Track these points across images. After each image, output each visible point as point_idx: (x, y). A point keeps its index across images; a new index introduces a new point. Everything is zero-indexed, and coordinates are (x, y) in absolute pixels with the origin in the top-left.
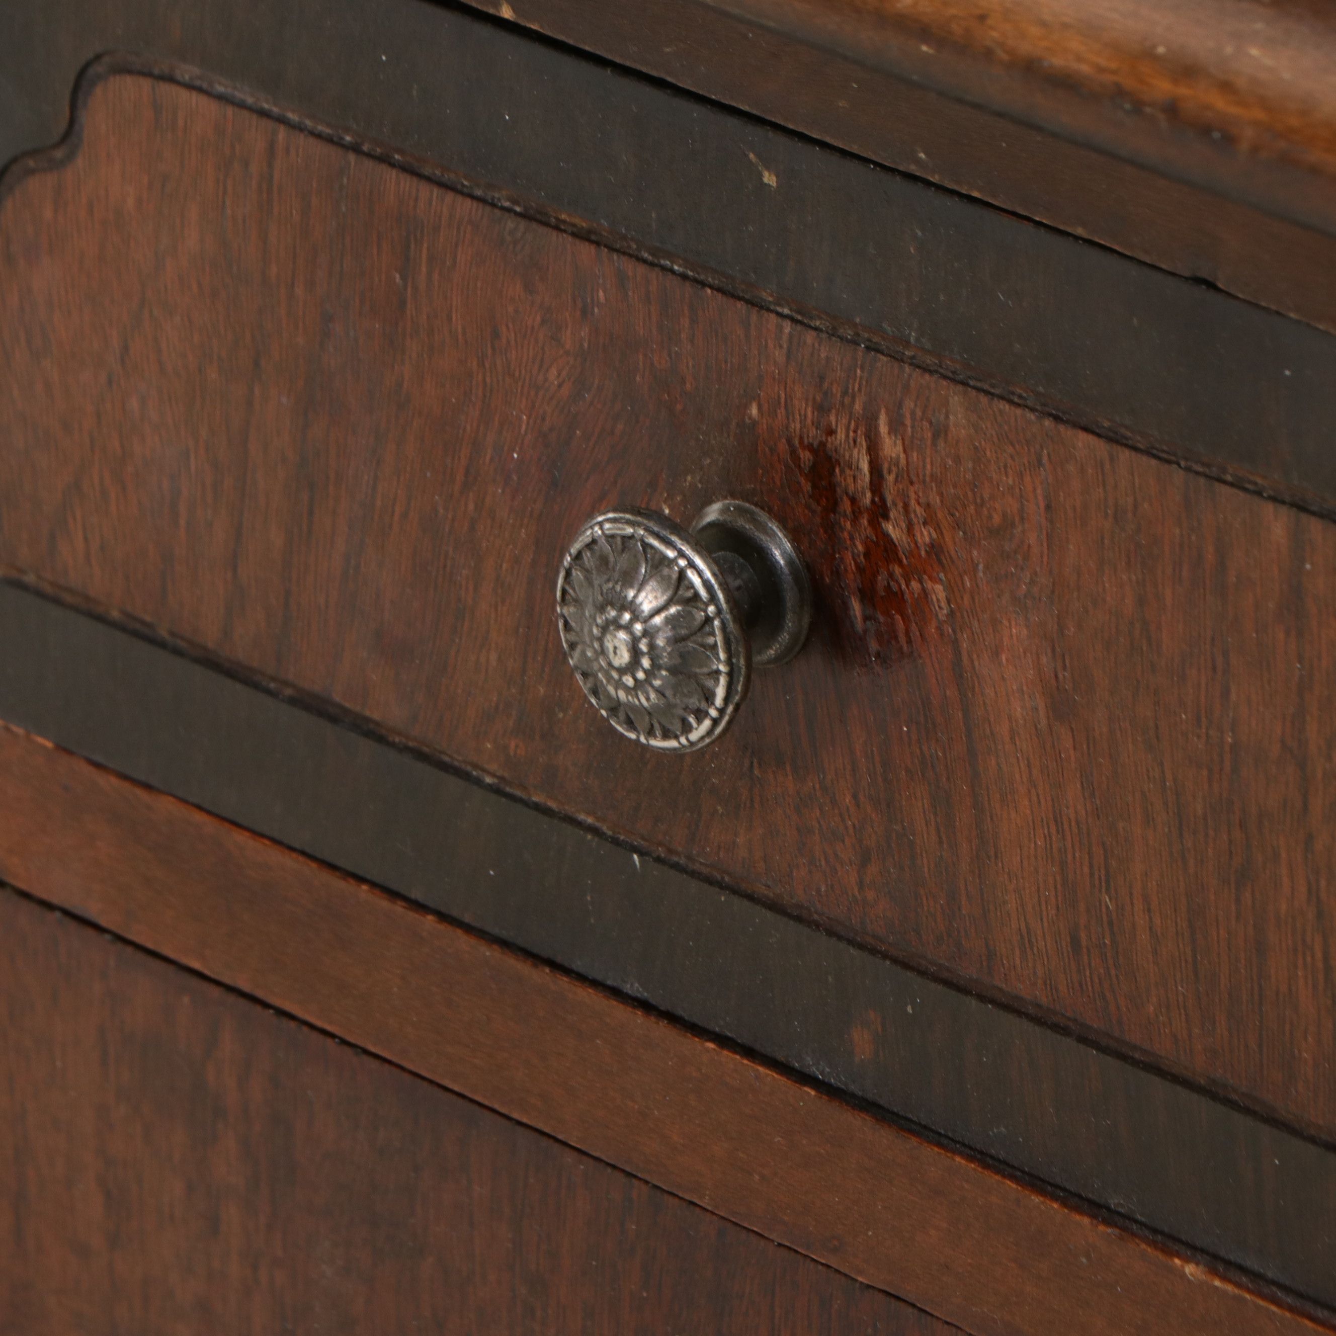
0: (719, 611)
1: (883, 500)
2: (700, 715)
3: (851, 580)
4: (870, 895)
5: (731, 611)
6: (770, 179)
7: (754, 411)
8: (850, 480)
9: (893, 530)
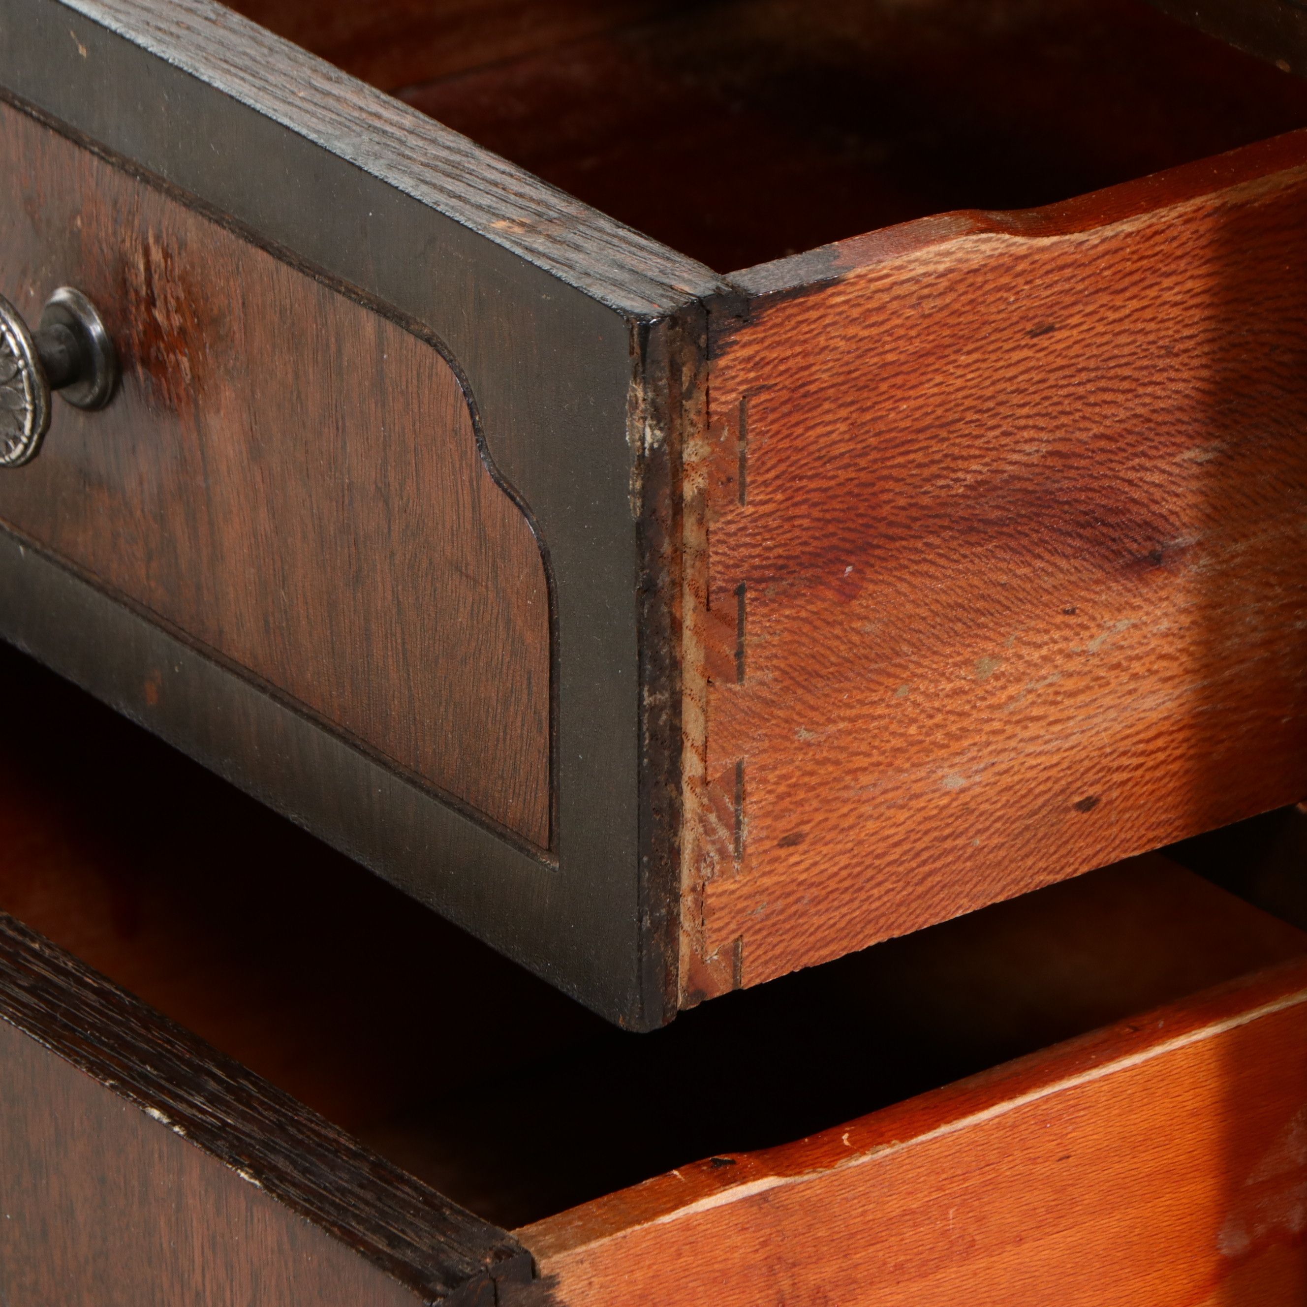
0: (26, 365)
1: (152, 292)
2: (17, 441)
3: (136, 351)
4: (153, 584)
5: (35, 365)
6: (82, 51)
7: (79, 222)
8: (134, 277)
9: (159, 315)
